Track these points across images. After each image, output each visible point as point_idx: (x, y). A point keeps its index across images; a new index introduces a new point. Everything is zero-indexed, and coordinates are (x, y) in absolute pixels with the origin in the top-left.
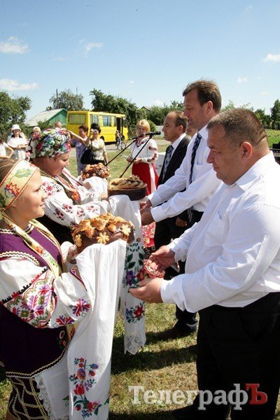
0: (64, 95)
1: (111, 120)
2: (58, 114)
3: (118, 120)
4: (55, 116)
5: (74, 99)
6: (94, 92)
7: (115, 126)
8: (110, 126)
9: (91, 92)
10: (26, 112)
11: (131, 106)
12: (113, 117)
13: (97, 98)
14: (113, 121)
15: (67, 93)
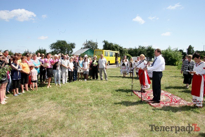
0: (89, 42)
1: (113, 54)
2: (88, 51)
3: (116, 54)
4: (86, 52)
5: (94, 44)
6: (104, 41)
7: (115, 56)
8: (113, 56)
9: (103, 41)
10: (73, 50)
11: (121, 48)
12: (114, 52)
13: (105, 44)
14: (114, 54)
15: (91, 41)
